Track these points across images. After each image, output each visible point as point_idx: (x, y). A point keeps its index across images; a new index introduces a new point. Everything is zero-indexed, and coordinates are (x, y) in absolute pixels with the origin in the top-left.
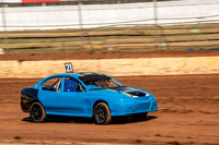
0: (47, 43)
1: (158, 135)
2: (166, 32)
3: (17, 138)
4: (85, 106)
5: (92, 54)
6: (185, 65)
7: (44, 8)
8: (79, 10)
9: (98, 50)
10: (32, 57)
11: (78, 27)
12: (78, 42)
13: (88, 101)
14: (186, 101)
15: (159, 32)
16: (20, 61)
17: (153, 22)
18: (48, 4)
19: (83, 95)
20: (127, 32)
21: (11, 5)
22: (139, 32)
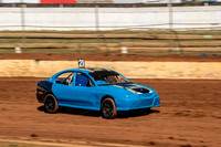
0: (63, 44)
1: (171, 138)
2: (181, 37)
3: (33, 136)
4: (93, 100)
5: (107, 56)
6: (198, 70)
7: (61, 9)
8: (96, 12)
9: (113, 52)
10: (49, 57)
11: (94, 29)
12: (94, 44)
13: (96, 96)
14: (199, 105)
15: (174, 37)
16: (37, 60)
17: (168, 27)
18: (65, 5)
19: (92, 90)
20: (142, 35)
21: (29, 5)
22: (153, 36)
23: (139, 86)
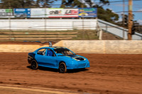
4: (55, 63)
13: (57, 61)
23: (79, 57)
